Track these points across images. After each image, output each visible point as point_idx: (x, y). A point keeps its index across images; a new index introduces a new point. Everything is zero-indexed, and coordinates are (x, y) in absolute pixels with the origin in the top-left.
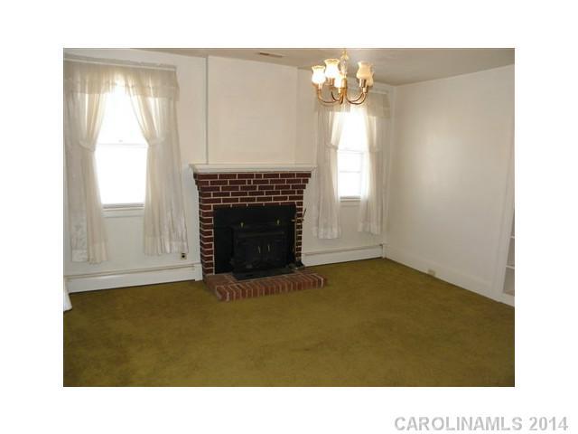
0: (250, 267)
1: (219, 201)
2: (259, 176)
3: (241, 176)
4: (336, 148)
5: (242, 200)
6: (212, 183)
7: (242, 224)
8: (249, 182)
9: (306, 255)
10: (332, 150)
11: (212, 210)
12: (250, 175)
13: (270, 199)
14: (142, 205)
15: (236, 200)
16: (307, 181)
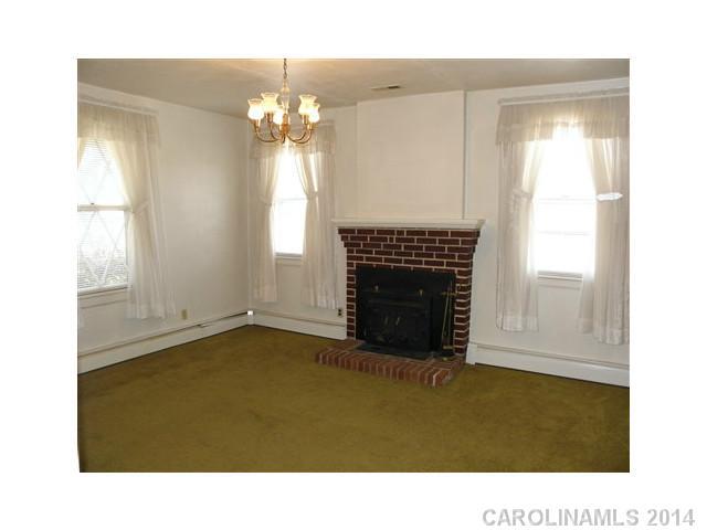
0: (381, 339)
1: (361, 259)
2: (400, 232)
3: (381, 231)
4: (530, 196)
5: (386, 260)
6: (352, 238)
7: (377, 288)
8: (391, 239)
9: (480, 346)
10: (525, 200)
11: (355, 268)
12: (390, 232)
13: (420, 262)
14: (300, 256)
15: (380, 260)
16: (475, 242)
